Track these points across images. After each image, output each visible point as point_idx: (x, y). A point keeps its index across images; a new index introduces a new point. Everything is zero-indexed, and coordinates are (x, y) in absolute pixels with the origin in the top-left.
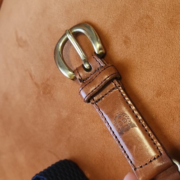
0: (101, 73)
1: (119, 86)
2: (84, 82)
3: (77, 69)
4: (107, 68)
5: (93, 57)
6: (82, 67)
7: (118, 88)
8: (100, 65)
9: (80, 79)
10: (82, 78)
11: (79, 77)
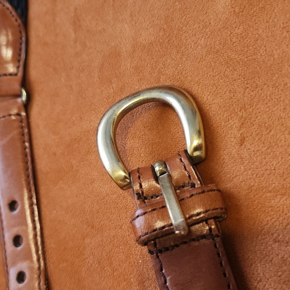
0: (193, 197)
1: (217, 236)
2: (146, 201)
3: (138, 170)
4: (208, 191)
5: (181, 159)
6: (151, 171)
7: (213, 239)
8: (189, 180)
9: (139, 193)
10: (143, 193)
11: (138, 188)
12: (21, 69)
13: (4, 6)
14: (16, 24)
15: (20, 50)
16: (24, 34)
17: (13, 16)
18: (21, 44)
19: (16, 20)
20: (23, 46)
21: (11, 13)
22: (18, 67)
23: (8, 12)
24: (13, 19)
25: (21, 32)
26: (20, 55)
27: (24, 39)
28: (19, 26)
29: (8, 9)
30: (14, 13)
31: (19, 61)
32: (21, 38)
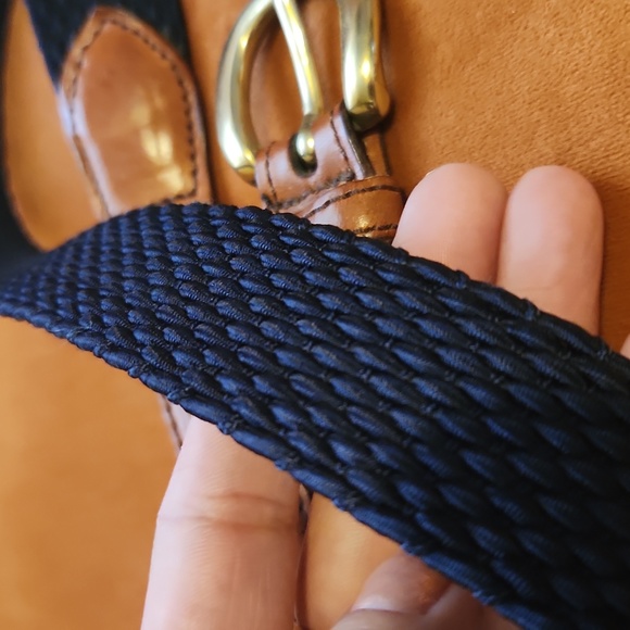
12: (202, 175)
13: (125, 28)
14: (165, 64)
15: (190, 127)
16: (189, 86)
17: (154, 48)
18: (188, 112)
19: (164, 56)
20: (195, 116)
21: (146, 41)
22: (194, 173)
23: (139, 41)
24: (156, 55)
25: (180, 83)
26: (191, 141)
27: (192, 98)
28: (174, 68)
29: (136, 33)
30: (153, 39)
31: (193, 157)
32: (185, 98)
